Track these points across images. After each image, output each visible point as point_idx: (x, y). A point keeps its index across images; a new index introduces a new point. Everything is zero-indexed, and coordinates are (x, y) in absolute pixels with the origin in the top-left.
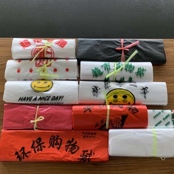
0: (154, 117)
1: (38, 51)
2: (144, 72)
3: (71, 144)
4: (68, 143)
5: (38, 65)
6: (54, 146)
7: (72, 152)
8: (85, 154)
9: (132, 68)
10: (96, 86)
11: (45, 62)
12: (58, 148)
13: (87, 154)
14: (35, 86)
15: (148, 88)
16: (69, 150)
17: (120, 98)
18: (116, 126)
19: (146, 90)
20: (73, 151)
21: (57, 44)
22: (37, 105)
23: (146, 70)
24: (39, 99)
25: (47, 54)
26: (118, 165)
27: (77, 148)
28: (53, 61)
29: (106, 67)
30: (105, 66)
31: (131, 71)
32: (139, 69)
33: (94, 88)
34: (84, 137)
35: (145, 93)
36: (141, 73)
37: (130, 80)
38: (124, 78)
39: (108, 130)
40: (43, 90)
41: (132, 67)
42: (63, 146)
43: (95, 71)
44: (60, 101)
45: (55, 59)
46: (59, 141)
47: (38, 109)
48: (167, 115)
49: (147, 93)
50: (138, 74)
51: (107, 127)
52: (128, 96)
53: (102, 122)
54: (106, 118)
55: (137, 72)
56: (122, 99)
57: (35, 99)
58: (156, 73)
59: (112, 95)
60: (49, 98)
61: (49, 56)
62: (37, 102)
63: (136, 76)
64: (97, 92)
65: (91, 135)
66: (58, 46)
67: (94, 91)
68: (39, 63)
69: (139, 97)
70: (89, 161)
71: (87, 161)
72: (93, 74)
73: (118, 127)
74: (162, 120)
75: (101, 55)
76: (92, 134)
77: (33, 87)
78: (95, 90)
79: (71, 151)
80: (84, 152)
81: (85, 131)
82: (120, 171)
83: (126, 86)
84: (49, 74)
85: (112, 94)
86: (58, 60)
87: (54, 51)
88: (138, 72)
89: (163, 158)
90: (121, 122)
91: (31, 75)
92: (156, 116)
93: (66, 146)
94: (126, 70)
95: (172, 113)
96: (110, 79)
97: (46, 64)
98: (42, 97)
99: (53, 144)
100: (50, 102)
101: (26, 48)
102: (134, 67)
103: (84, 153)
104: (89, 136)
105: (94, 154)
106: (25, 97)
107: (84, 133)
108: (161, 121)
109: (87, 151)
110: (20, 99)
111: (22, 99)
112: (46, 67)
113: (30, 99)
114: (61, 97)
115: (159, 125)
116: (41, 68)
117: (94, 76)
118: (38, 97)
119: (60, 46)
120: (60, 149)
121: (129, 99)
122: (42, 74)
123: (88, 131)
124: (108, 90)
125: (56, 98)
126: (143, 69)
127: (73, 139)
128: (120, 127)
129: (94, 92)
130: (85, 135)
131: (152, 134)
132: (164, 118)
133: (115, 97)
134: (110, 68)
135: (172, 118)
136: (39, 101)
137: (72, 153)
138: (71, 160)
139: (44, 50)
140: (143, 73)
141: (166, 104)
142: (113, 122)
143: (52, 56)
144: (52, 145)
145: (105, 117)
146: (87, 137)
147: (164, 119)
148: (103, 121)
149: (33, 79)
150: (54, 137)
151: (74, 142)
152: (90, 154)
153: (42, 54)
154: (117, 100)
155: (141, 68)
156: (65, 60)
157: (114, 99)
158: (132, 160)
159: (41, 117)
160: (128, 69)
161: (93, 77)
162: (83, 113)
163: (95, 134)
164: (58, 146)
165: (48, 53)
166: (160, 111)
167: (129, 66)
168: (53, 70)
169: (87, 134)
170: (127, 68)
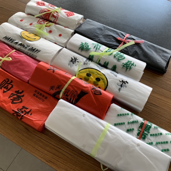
0: (118, 115)
2: (132, 67)
3: (18, 95)
4: (16, 92)
5: (39, 23)
6: (3, 88)
7: (13, 101)
9: (122, 58)
10: (76, 58)
12: (4, 92)
15: (128, 83)
16: (12, 98)
17: (93, 78)
18: (71, 99)
19: (125, 84)
20: (14, 101)
23: (135, 66)
27: (20, 100)
28: (54, 24)
29: (96, 47)
30: (96, 45)
33: (73, 58)
34: (34, 95)
35: (121, 86)
38: (108, 63)
42: (10, 92)
43: (84, 44)
44: (35, 54)
46: (10, 86)
48: (135, 120)
52: (101, 80)
53: (58, 88)
56: (94, 80)
57: (17, 43)
59: (86, 72)
60: (28, 47)
64: (73, 63)
65: (41, 97)
67: (71, 61)
68: (41, 21)
70: (21, 118)
72: (80, 46)
74: (126, 123)
76: (43, 96)
77: (22, 33)
78: (74, 61)
79: (13, 100)
81: (38, 91)
88: (126, 64)
90: (77, 97)
91: (29, 27)
92: (121, 115)
93: (12, 94)
94: (115, 57)
95: (143, 122)
97: (46, 24)
98: (23, 44)
102: (124, 58)
103: (22, 109)
105: (31, 114)
106: (10, 38)
107: (36, 91)
108: (124, 123)
109: (27, 108)
111: (7, 38)
115: (120, 126)
118: (20, 42)
121: (101, 83)
122: (37, 29)
124: (85, 67)
125: (33, 50)
126: (133, 63)
127: (23, 91)
128: (74, 102)
129: (71, 62)
130: (36, 93)
133: (88, 75)
135: (140, 127)
136: (19, 46)
137: (12, 103)
138: (6, 107)
139: (51, 13)
142: (69, 93)
143: (55, 19)
146: (37, 97)
147: (129, 123)
150: (8, 81)
151: (22, 94)
152: (28, 113)
161: (79, 50)
163: (46, 98)
165: (53, 16)
166: (130, 113)
167: (119, 55)
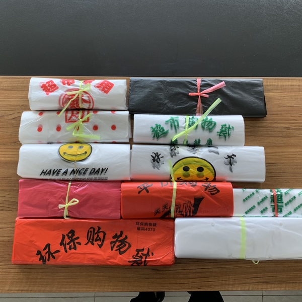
0: (244, 200)
1: (69, 99)
2: (230, 132)
3: (119, 239)
4: (114, 237)
5: (69, 121)
6: (94, 242)
7: (120, 251)
8: (139, 255)
9: (213, 125)
10: (157, 153)
11: (80, 115)
12: (100, 246)
13: (142, 254)
14: (64, 153)
15: (235, 156)
16: (115, 248)
17: (193, 171)
18: (186, 213)
19: (233, 158)
20: (122, 250)
21: (98, 87)
22: (68, 181)
23: (233, 128)
24: (71, 173)
25: (82, 103)
26: (189, 271)
27: (127, 245)
28: (91, 113)
29: (173, 124)
30: (171, 122)
31: (210, 130)
32: (223, 126)
33: (154, 155)
34: (138, 229)
35: (231, 164)
36: (225, 133)
37: (210, 144)
38: (199, 140)
39: (174, 219)
40: (78, 158)
41: (212, 123)
42: (107, 242)
43: (156, 129)
44: (102, 176)
45: (95, 110)
46: (101, 235)
47: (70, 188)
48: (263, 197)
49: (234, 163)
50: (222, 134)
51: (172, 215)
52: (205, 168)
53: (165, 208)
54: (171, 201)
55: (219, 131)
56: (196, 172)
57: (66, 173)
58: (251, 131)
59: (180, 167)
60: (86, 171)
61: (86, 106)
62: (69, 177)
63: (218, 137)
64: (158, 162)
65: (148, 227)
66: (100, 91)
67: (154, 160)
68: (71, 117)
69: (222, 170)
70: (145, 265)
71: (143, 264)
72: (152, 134)
73: (188, 214)
74: (256, 205)
75: (165, 104)
76: (150, 224)
77: (62, 154)
78: (156, 158)
79: (119, 249)
80: (138, 251)
81: (140, 221)
82: (191, 280)
83: (203, 152)
84: (86, 134)
85: (180, 164)
86: (99, 113)
87: (94, 99)
88: (222, 131)
89: (256, 262)
90: (193, 208)
91: (59, 135)
92: (246, 199)
93: (111, 243)
94: (203, 128)
95: (272, 194)
96: (180, 142)
97: (81, 118)
98: (75, 169)
99: (93, 240)
100: (87, 176)
101: (51, 94)
102: (215, 124)
103: (138, 253)
104: (146, 227)
105: (152, 254)
106: (51, 170)
107: (138, 223)
108: (254, 206)
109: (143, 250)
110: (43, 172)
111: (45, 172)
112: (81, 123)
113: (57, 172)
114: (104, 170)
115: (252, 211)
116: (74, 125)
117: (154, 137)
118: (70, 170)
119: (102, 90)
120: (102, 247)
121: (207, 173)
122: (75, 135)
123: (144, 221)
124: (175, 159)
125: (97, 172)
126: (229, 126)
127: (122, 232)
128: (191, 214)
129: (154, 162)
130: (140, 226)
131: (240, 225)
132: (259, 201)
133: (186, 169)
134: (178, 125)
135: (271, 202)
136: (72, 175)
137: (121, 253)
138: (118, 263)
139: (78, 97)
140: (228, 132)
141: (262, 180)
142: (181, 208)
143: (90, 106)
144: (91, 240)
145: (170, 199)
146: (143, 229)
147: (259, 204)
148: (167, 206)
149: (61, 141)
150: (94, 229)
151: (124, 236)
152: (148, 254)
153: (75, 103)
154: (189, 174)
155: (226, 125)
156: (110, 112)
157: (185, 172)
158: (209, 264)
159: (74, 199)
160: (206, 127)
161: (153, 139)
162: (137, 194)
163: (155, 225)
164: (100, 243)
165: (84, 101)
166: (254, 190)
167: (207, 122)
168: (92, 127)
169: (142, 225)
170: (205, 125)
